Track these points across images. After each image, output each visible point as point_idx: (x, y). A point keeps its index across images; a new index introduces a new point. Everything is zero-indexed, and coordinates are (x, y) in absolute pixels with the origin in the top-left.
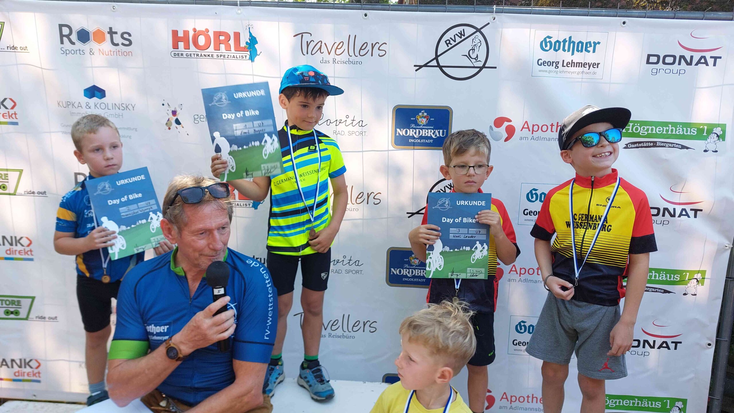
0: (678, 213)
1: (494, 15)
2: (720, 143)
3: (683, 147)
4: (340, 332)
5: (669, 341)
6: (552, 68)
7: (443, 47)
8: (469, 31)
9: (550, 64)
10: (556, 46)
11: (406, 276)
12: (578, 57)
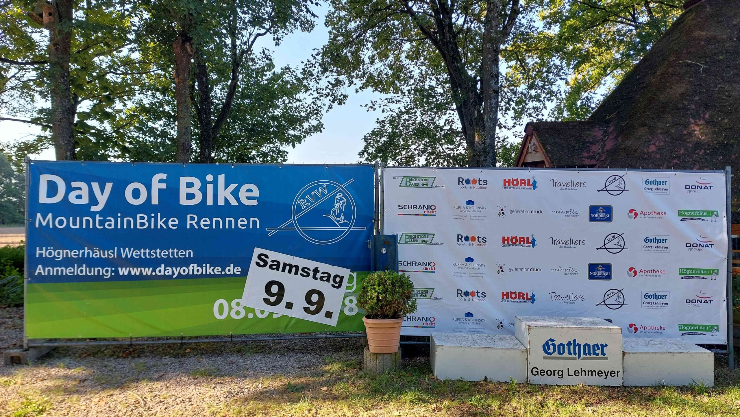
0: (704, 246)
1: (626, 172)
2: (717, 218)
3: (703, 220)
4: (569, 300)
5: (707, 299)
6: (650, 191)
7: (608, 183)
8: (617, 178)
9: (649, 189)
10: (651, 183)
11: (596, 275)
12: (660, 187)
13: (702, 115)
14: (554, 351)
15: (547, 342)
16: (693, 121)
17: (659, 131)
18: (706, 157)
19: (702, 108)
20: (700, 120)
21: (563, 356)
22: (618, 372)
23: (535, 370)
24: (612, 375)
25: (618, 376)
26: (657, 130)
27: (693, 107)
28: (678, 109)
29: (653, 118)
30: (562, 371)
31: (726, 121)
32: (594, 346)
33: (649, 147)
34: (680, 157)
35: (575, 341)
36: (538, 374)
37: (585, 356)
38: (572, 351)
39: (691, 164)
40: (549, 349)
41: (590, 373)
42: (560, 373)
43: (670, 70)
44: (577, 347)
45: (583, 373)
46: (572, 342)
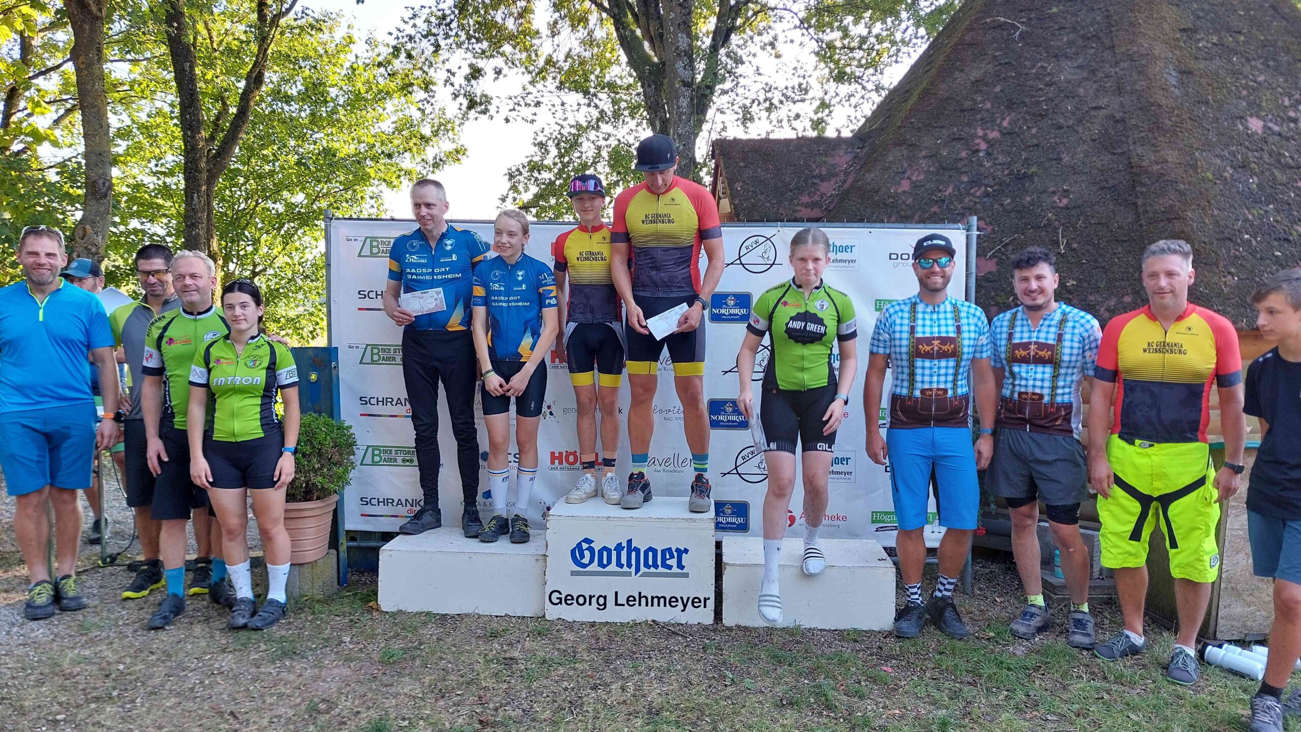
1: (779, 228)
4: (671, 468)
7: (743, 251)
8: (761, 240)
11: (723, 421)
12: (840, 257)
13: (998, 121)
14: (592, 561)
15: (579, 545)
16: (980, 132)
17: (924, 153)
18: (986, 200)
19: (1002, 107)
20: (993, 130)
21: (607, 569)
22: (705, 600)
23: (556, 595)
24: (696, 605)
25: (705, 606)
26: (921, 151)
27: (989, 106)
28: (964, 111)
29: (919, 129)
30: (605, 597)
31: (1034, 131)
32: (663, 552)
33: (899, 184)
34: (944, 201)
35: (629, 542)
36: (560, 603)
37: (646, 570)
38: (624, 560)
39: (958, 214)
40: (582, 556)
41: (656, 600)
42: (601, 601)
43: (968, 38)
44: (634, 554)
45: (643, 600)
46: (624, 544)
